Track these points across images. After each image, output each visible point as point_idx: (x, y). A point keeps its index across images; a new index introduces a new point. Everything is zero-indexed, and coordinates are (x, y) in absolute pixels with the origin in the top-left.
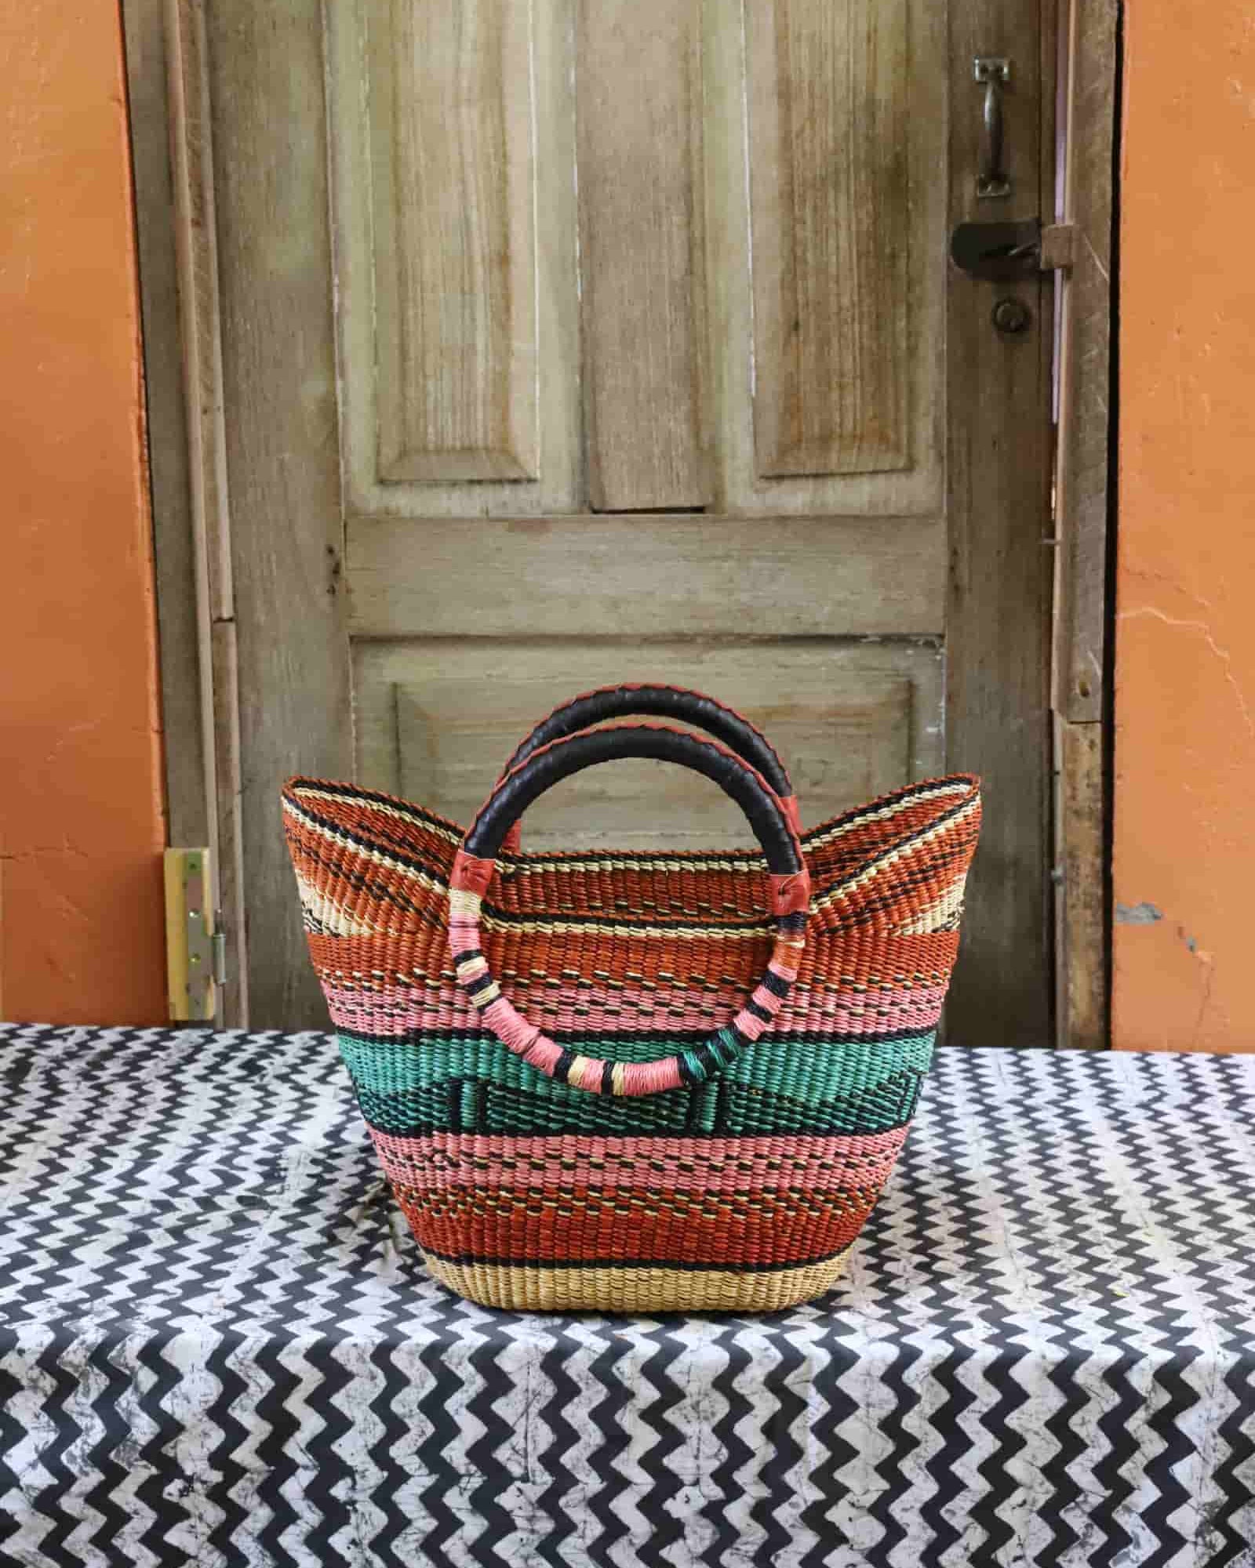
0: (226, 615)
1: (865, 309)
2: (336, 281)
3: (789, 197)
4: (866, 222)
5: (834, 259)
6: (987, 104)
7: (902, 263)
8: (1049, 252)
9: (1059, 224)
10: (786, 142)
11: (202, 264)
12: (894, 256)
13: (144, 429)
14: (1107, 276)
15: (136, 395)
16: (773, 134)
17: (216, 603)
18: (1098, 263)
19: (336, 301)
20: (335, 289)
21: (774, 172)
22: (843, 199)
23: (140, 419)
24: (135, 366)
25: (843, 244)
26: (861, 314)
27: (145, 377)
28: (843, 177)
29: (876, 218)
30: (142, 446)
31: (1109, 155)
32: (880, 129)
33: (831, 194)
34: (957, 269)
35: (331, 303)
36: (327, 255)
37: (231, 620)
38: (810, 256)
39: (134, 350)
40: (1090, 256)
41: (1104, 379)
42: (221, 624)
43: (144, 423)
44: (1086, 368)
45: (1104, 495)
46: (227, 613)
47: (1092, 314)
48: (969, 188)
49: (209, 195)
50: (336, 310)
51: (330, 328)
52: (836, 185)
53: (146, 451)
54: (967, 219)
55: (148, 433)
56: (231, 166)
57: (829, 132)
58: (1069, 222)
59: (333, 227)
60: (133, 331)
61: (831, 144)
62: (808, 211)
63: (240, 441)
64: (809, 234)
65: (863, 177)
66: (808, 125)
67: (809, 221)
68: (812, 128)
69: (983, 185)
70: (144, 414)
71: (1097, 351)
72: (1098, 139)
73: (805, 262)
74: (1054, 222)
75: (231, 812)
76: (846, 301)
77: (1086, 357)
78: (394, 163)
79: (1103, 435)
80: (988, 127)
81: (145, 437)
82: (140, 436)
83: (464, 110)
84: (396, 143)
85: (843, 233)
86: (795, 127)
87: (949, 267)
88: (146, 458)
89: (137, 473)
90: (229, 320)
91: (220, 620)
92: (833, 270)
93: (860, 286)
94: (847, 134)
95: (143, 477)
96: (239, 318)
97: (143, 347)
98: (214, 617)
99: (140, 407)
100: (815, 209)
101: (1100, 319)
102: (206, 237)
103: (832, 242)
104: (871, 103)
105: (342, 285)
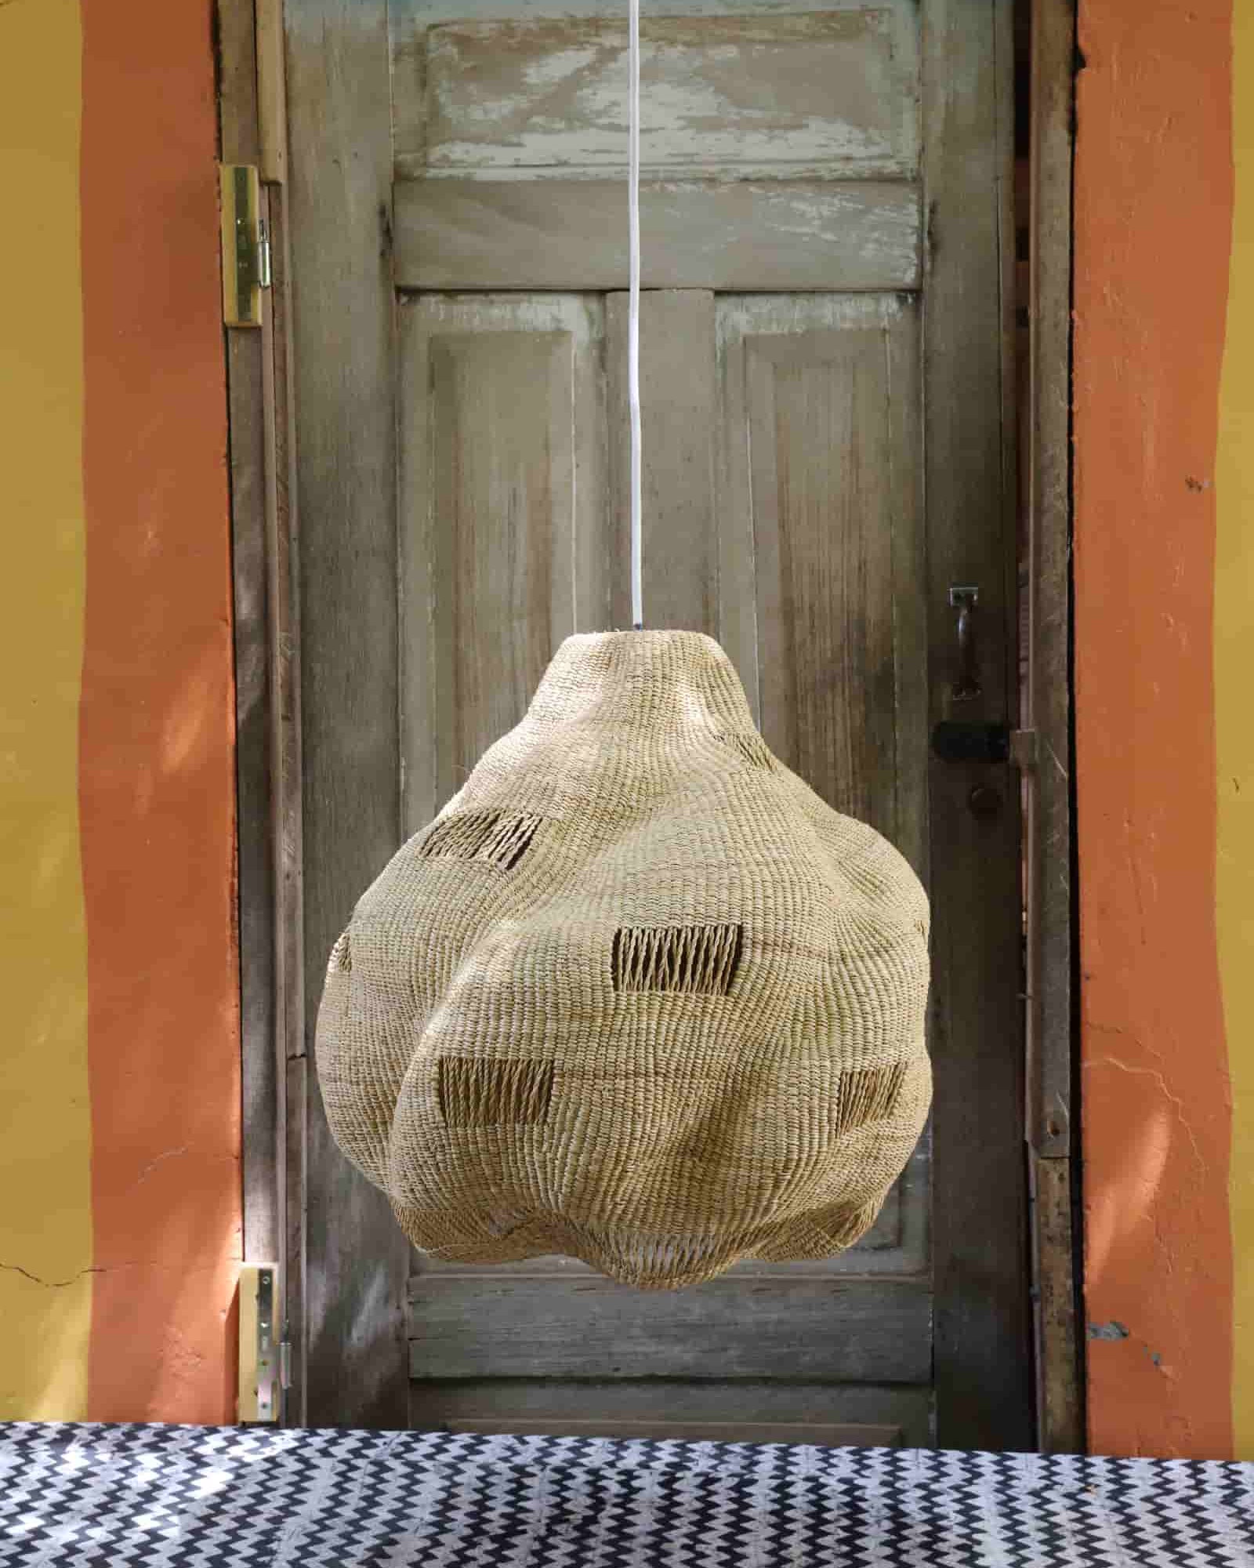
0: (299, 1052)
1: (859, 792)
2: (403, 763)
3: (792, 699)
4: (858, 722)
5: (832, 749)
6: (960, 626)
7: (890, 754)
8: (1018, 753)
9: (1026, 731)
10: (790, 649)
11: (290, 751)
12: (883, 747)
13: (236, 894)
14: (1066, 775)
15: (230, 865)
16: (779, 646)
17: (291, 1043)
18: (1059, 765)
19: (402, 778)
20: (402, 771)
21: (780, 676)
22: (839, 700)
23: (232, 884)
24: (230, 841)
25: (840, 736)
26: (855, 795)
27: (239, 850)
28: (839, 685)
29: (866, 717)
30: (233, 909)
31: (1064, 674)
32: (870, 643)
33: (829, 697)
34: (936, 760)
35: (398, 782)
36: (397, 742)
37: (302, 1056)
38: (811, 749)
39: (230, 828)
40: (1050, 758)
41: (1065, 861)
42: (292, 1063)
43: (236, 887)
44: (1049, 851)
45: (1067, 959)
46: (300, 1049)
47: (1052, 805)
48: (946, 694)
49: (298, 692)
50: (402, 787)
51: (397, 804)
52: (833, 686)
53: (236, 913)
54: (945, 718)
55: (239, 897)
56: (317, 668)
57: (827, 644)
58: (1032, 730)
59: (402, 717)
60: (230, 810)
61: (829, 654)
62: (810, 710)
63: (316, 898)
64: (811, 729)
65: (856, 683)
66: (809, 638)
67: (810, 718)
68: (813, 642)
69: (957, 691)
70: (236, 881)
71: (1058, 836)
72: (1055, 662)
73: (807, 753)
74: (1019, 728)
75: (298, 1229)
76: (842, 785)
77: (1049, 842)
78: (455, 667)
79: (1066, 908)
80: (960, 643)
81: (236, 901)
82: (232, 900)
83: (515, 624)
84: (457, 648)
85: (839, 728)
86: (798, 638)
87: (930, 759)
88: (236, 919)
89: (228, 933)
90: (309, 797)
91: (294, 1057)
92: (831, 759)
93: (854, 773)
94: (842, 647)
95: (232, 937)
96: (318, 796)
97: (238, 825)
98: (290, 1054)
99: (233, 876)
100: (815, 707)
101: (1061, 808)
102: (294, 729)
103: (830, 735)
104: (862, 623)
105: (408, 767)
